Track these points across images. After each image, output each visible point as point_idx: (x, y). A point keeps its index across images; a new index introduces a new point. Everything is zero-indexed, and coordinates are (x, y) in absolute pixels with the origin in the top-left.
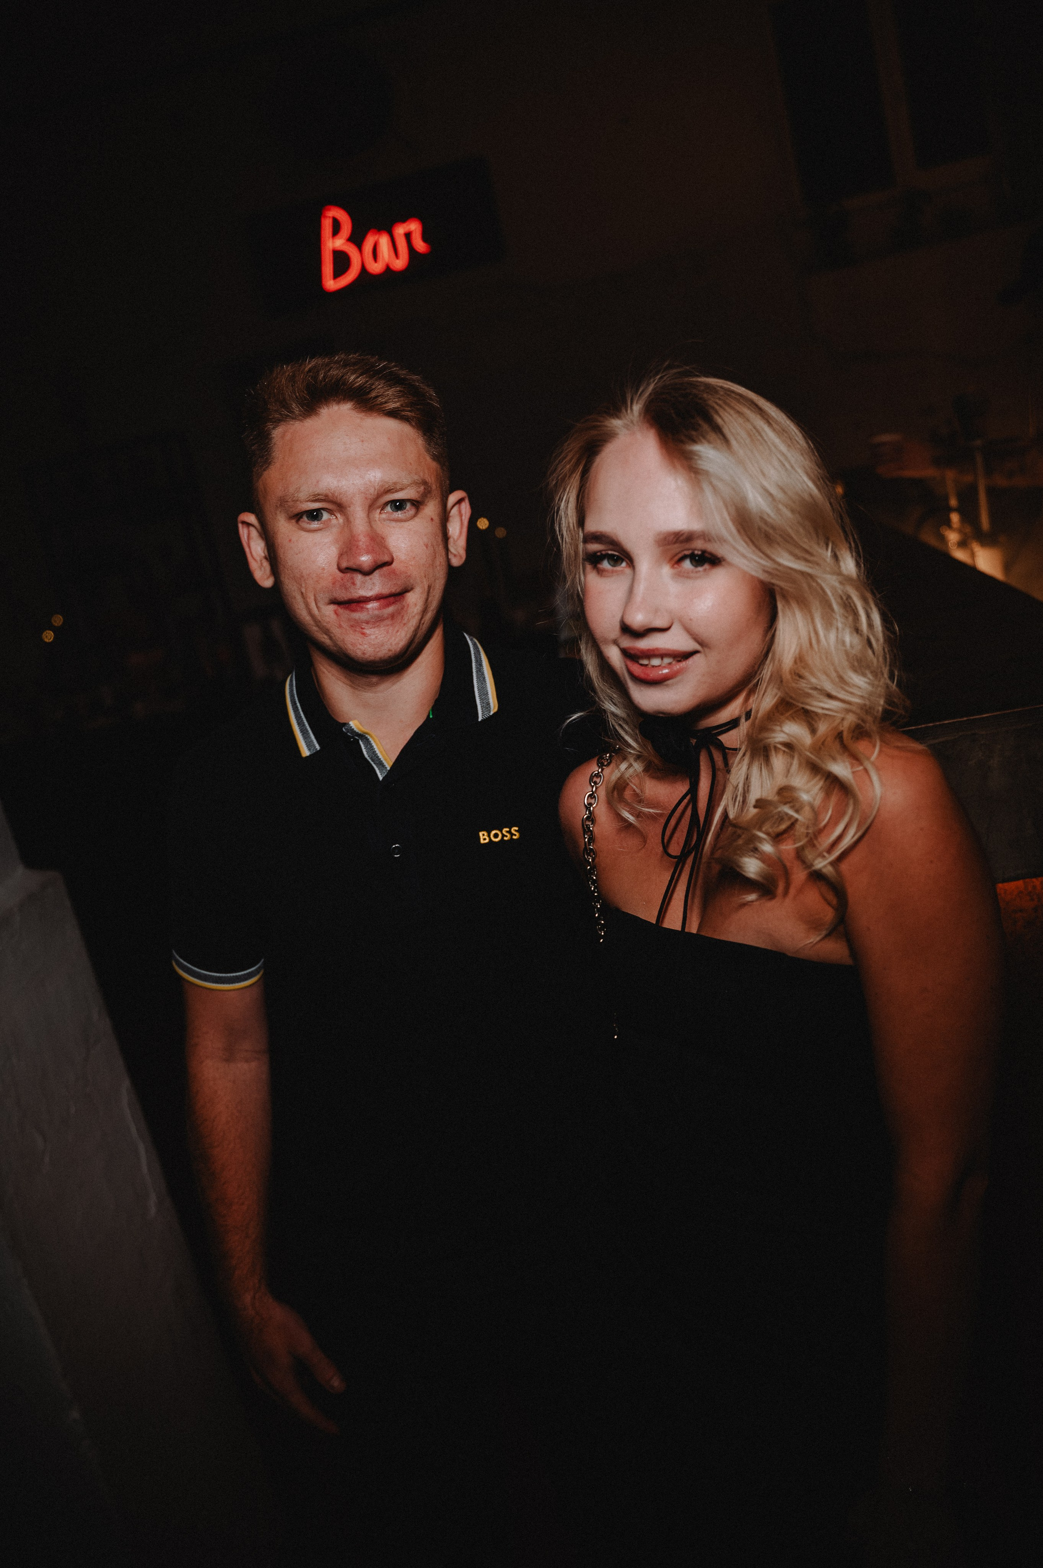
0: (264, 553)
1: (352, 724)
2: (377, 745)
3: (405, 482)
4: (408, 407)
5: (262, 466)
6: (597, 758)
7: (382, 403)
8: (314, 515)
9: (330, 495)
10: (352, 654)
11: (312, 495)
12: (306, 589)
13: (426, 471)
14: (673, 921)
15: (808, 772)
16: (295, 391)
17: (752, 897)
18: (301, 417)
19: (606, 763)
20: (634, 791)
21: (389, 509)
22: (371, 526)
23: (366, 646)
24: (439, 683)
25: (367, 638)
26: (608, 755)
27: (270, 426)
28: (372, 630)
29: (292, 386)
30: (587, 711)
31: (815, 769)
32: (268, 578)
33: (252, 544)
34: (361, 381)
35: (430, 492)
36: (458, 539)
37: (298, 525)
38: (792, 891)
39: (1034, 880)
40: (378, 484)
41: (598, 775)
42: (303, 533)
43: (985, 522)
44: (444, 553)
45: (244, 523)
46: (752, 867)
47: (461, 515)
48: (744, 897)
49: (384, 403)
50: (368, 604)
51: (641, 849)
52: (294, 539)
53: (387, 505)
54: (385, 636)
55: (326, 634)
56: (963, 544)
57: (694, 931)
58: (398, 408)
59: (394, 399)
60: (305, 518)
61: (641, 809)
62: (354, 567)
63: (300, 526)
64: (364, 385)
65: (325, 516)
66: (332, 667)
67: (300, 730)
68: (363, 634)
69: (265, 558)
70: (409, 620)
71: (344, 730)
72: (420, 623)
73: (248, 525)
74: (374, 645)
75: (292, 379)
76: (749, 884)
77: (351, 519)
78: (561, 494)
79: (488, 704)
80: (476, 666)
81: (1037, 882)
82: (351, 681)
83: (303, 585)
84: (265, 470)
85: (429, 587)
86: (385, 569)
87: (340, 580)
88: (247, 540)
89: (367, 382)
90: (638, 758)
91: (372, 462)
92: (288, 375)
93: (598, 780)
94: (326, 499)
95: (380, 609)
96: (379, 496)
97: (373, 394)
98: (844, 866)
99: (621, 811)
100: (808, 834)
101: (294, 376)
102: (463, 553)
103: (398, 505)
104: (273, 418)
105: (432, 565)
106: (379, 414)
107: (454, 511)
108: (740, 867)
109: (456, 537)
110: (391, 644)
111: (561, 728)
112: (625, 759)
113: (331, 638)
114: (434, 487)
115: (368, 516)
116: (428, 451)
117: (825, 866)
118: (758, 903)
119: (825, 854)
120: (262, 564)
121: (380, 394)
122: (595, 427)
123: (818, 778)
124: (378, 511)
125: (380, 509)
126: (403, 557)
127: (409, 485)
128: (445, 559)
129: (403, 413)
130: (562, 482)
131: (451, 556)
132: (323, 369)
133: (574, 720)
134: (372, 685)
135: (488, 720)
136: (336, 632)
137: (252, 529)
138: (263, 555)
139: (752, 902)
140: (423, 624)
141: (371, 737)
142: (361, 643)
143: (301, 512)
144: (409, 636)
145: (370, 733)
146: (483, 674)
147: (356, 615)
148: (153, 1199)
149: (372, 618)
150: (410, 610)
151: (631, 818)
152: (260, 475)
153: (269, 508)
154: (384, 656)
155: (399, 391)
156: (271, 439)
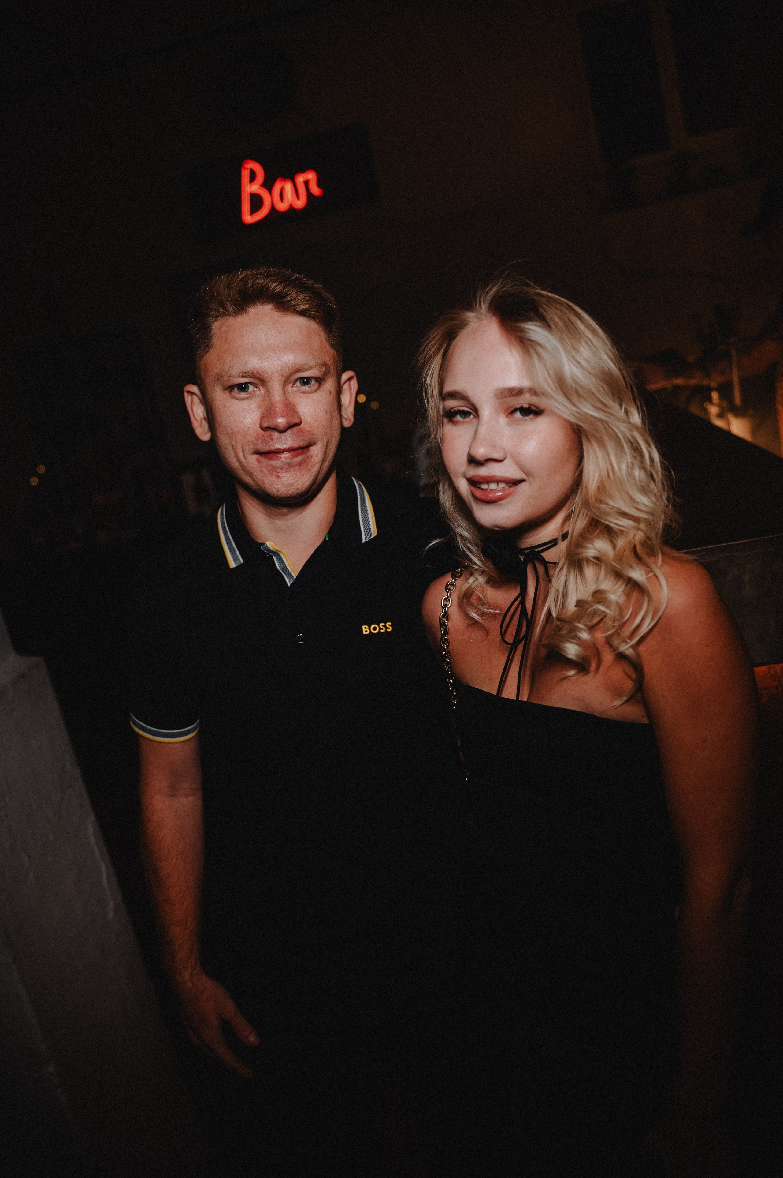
0: (204, 415)
1: (268, 544)
2: (287, 560)
3: (312, 363)
4: (314, 308)
5: (204, 350)
6: (451, 572)
7: (294, 305)
8: (243, 387)
9: (255, 372)
10: (270, 492)
11: (242, 373)
12: (236, 442)
13: (327, 356)
14: (510, 692)
15: (612, 579)
16: (230, 295)
17: (572, 673)
18: (234, 314)
19: (458, 576)
20: (479, 596)
21: (298, 384)
22: (285, 397)
23: (280, 486)
24: (334, 513)
25: (282, 480)
26: (459, 570)
27: (210, 320)
28: (285, 474)
29: (228, 291)
30: (444, 539)
31: (618, 575)
32: (206, 434)
33: (195, 408)
34: (279, 288)
35: (329, 372)
36: (348, 407)
37: (230, 395)
38: (602, 668)
39: (776, 665)
40: (292, 365)
41: (452, 584)
42: (236, 402)
43: (738, 399)
44: (338, 417)
45: (188, 392)
46: (572, 650)
47: (350, 389)
48: (565, 672)
49: (297, 305)
50: (282, 455)
51: (484, 640)
52: (227, 405)
53: (297, 381)
54: (295, 479)
55: (250, 477)
56: (721, 415)
57: (525, 700)
58: (307, 309)
59: (304, 302)
60: (236, 389)
61: (484, 610)
62: (273, 427)
63: (232, 395)
64: (281, 291)
65: (251, 388)
66: (253, 501)
67: (229, 548)
68: (278, 477)
69: (205, 419)
70: (312, 467)
71: (262, 548)
72: (320, 470)
73: (191, 393)
74: (286, 485)
75: (228, 286)
76: (569, 663)
77: (271, 390)
78: (427, 370)
79: (370, 530)
80: (361, 501)
81: (778, 667)
82: (268, 512)
83: (234, 440)
84: (206, 353)
85: (327, 443)
86: (295, 428)
87: (261, 436)
88: (190, 405)
89: (284, 289)
90: (483, 573)
91: (287, 349)
92: (225, 282)
93: (452, 588)
94: (252, 375)
95: (291, 458)
96: (291, 374)
97: (289, 298)
98: (642, 649)
99: (469, 612)
100: (614, 626)
101: (229, 284)
102: (352, 418)
103: (306, 381)
104: (212, 315)
105: (330, 426)
106: (292, 313)
107: (346, 386)
108: (563, 650)
109: (346, 406)
110: (299, 485)
111: (424, 550)
112: (472, 574)
113: (254, 480)
114: (332, 368)
115: (283, 389)
116: (328, 341)
117: (627, 649)
118: (576, 677)
119: (628, 641)
120: (201, 423)
121: (294, 298)
122: (452, 319)
123: (620, 583)
124: (291, 385)
125: (292, 384)
126: (309, 420)
127: (314, 366)
128: (339, 422)
129: (310, 313)
130: (428, 361)
131: (343, 420)
132: (251, 279)
133: (434, 544)
134: (284, 515)
135: (370, 542)
136: (257, 474)
137: (194, 396)
138: (202, 416)
139: (570, 676)
140: (323, 469)
141: (284, 555)
142: (276, 484)
143: (233, 386)
144: (312, 479)
145: (282, 551)
146: (366, 508)
147: (273, 463)
148: (111, 905)
149: (285, 465)
150: (313, 460)
151: (477, 617)
152: (202, 357)
153: (209, 381)
154: (293, 494)
155: (307, 296)
156: (211, 330)
